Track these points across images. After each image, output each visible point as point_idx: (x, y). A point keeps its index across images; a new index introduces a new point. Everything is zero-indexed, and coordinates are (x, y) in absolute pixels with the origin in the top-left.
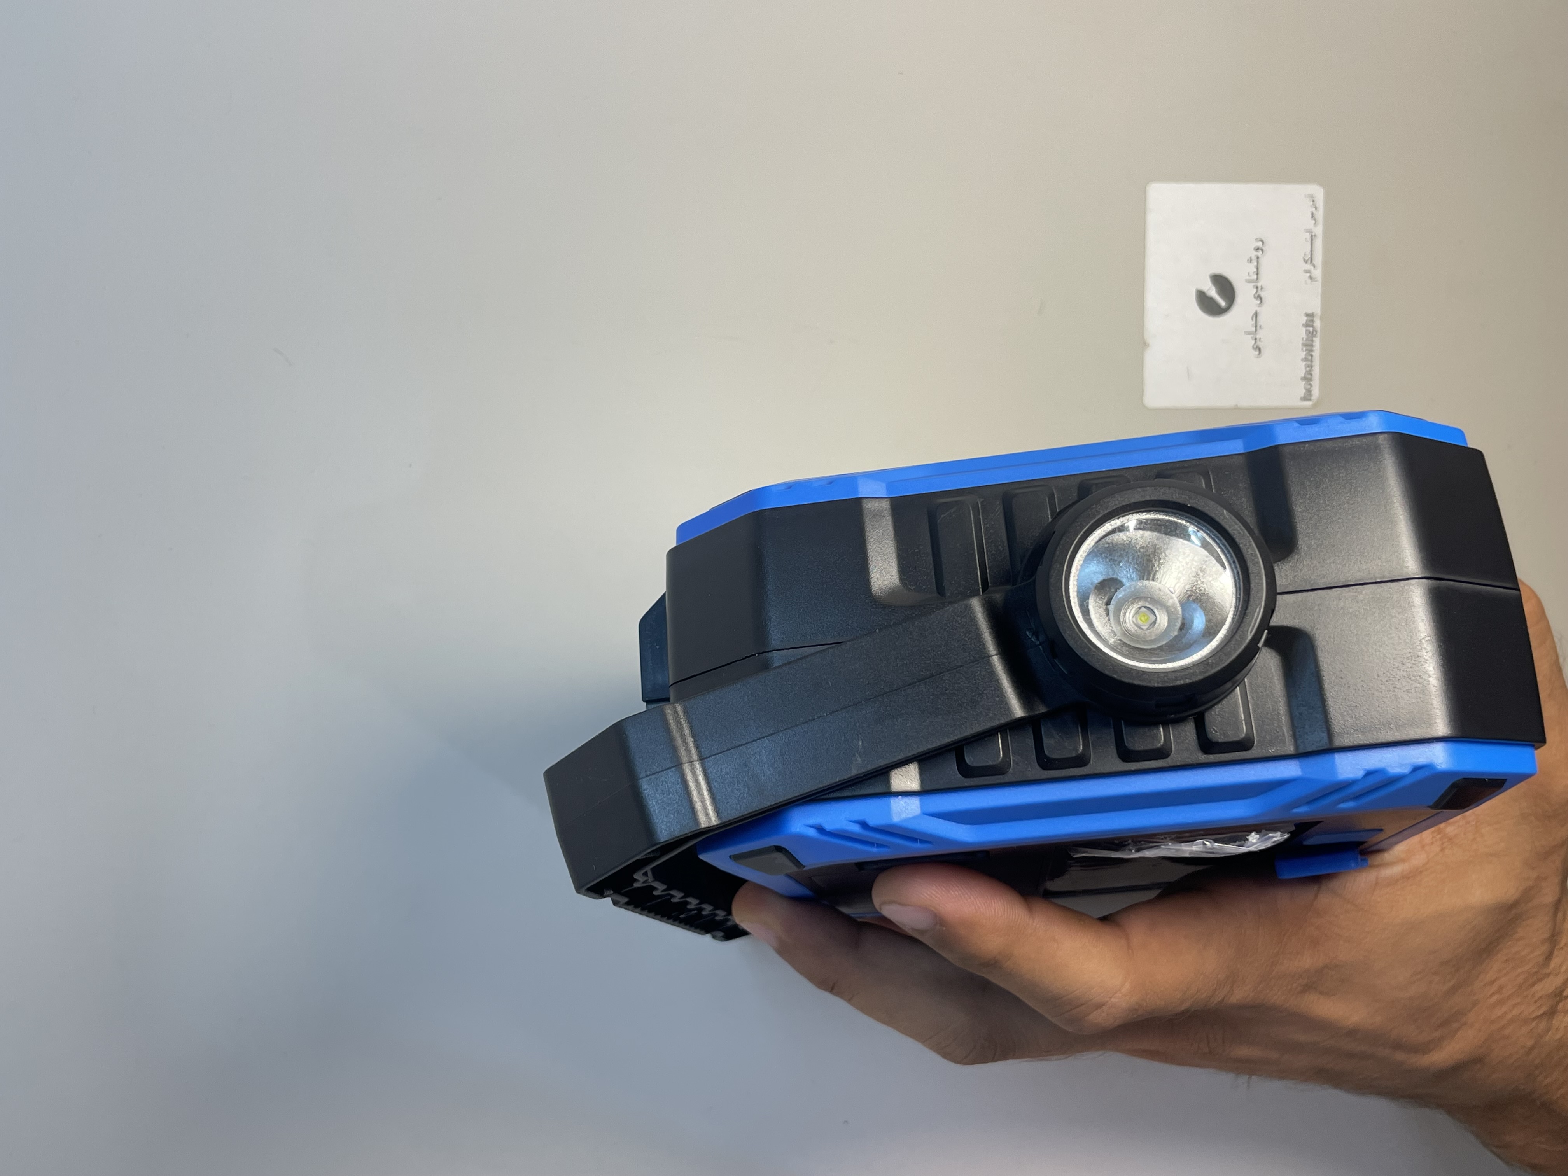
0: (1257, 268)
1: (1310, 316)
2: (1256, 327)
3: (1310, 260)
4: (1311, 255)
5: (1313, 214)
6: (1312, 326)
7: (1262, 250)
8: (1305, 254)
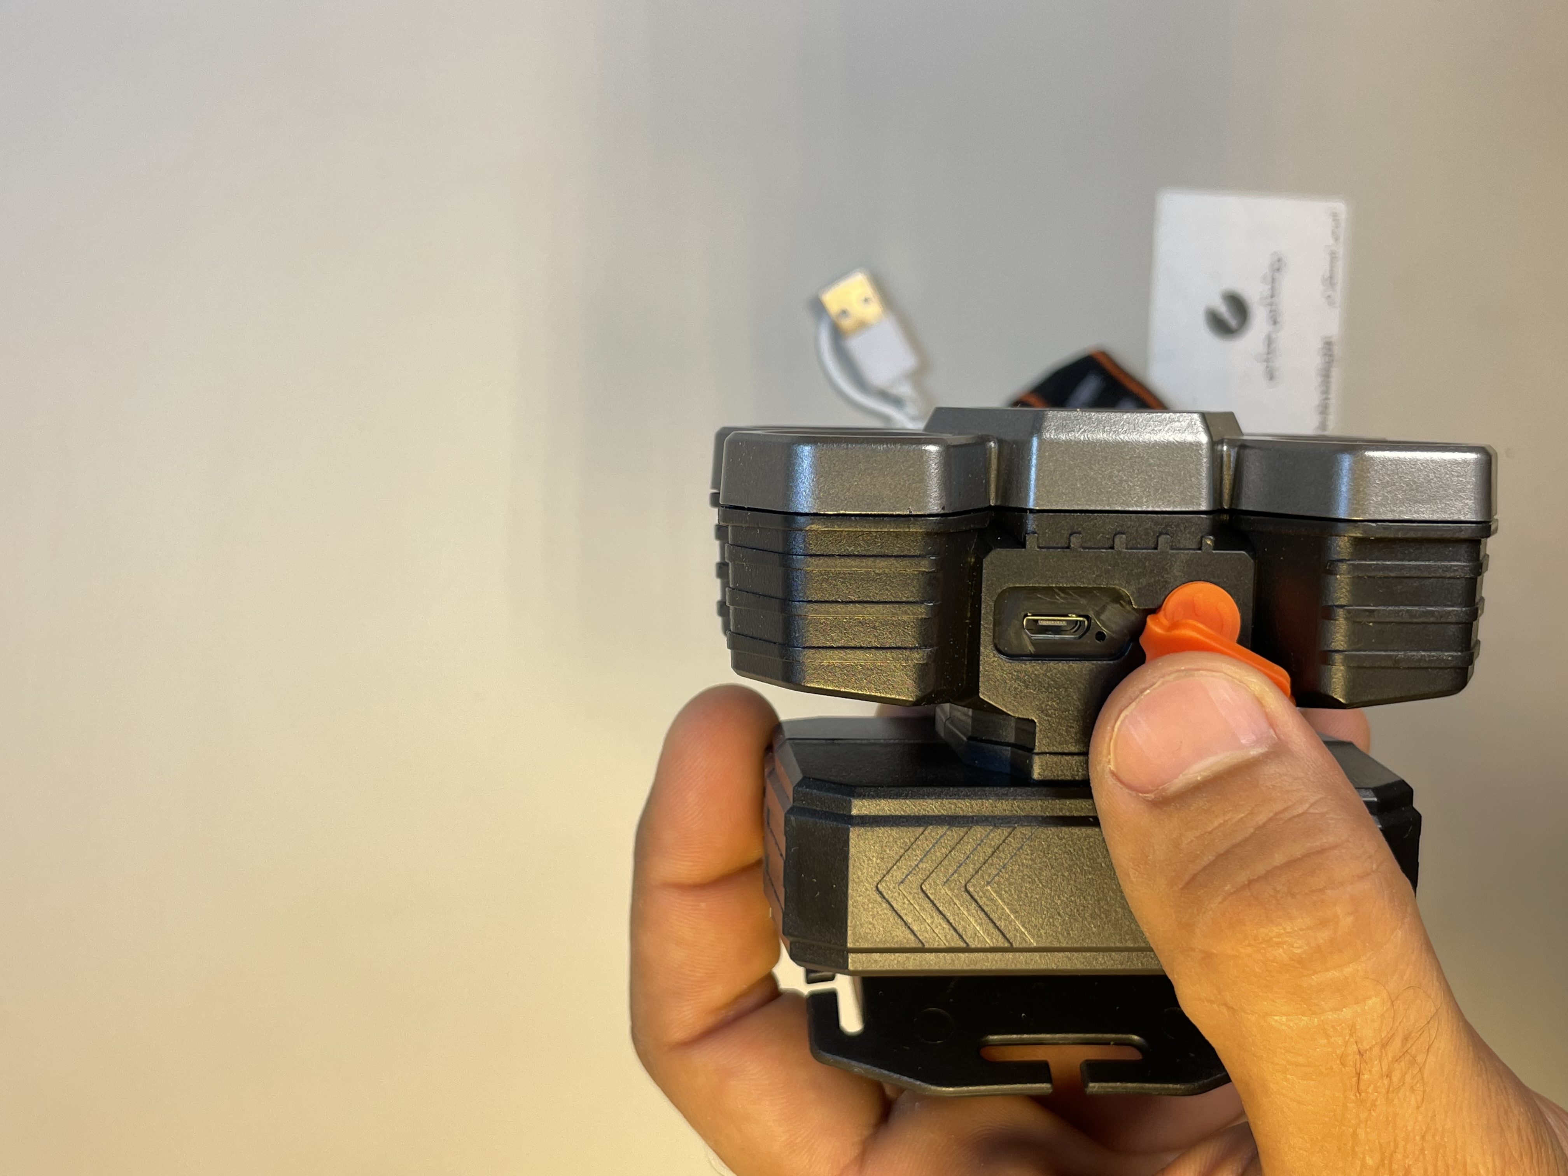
0: (1273, 289)
1: (1328, 345)
2: (1268, 353)
3: (1330, 281)
4: (1331, 277)
5: (1333, 233)
6: (1331, 356)
7: (1278, 270)
8: (1323, 276)
